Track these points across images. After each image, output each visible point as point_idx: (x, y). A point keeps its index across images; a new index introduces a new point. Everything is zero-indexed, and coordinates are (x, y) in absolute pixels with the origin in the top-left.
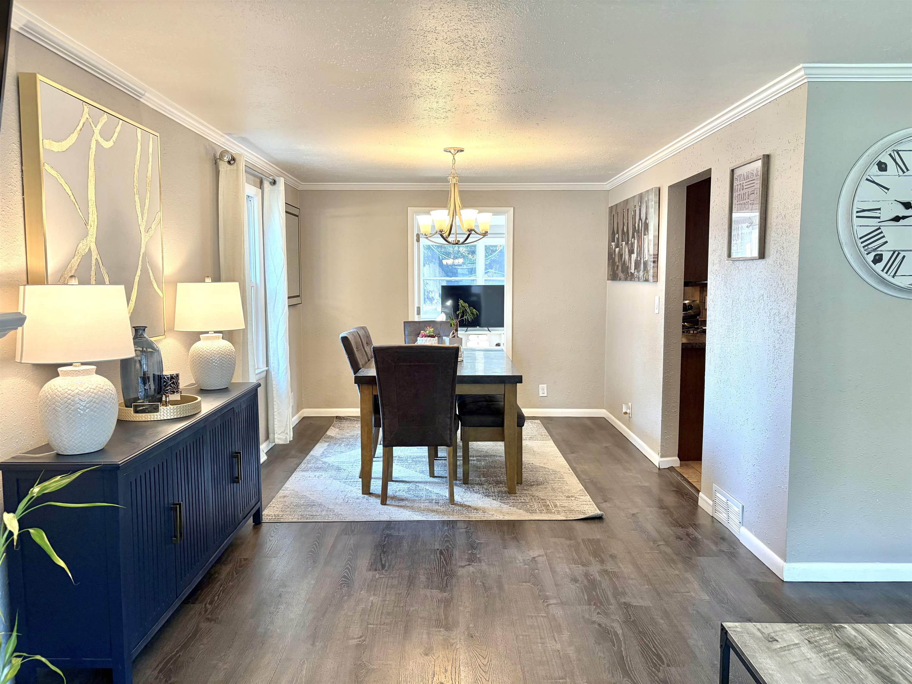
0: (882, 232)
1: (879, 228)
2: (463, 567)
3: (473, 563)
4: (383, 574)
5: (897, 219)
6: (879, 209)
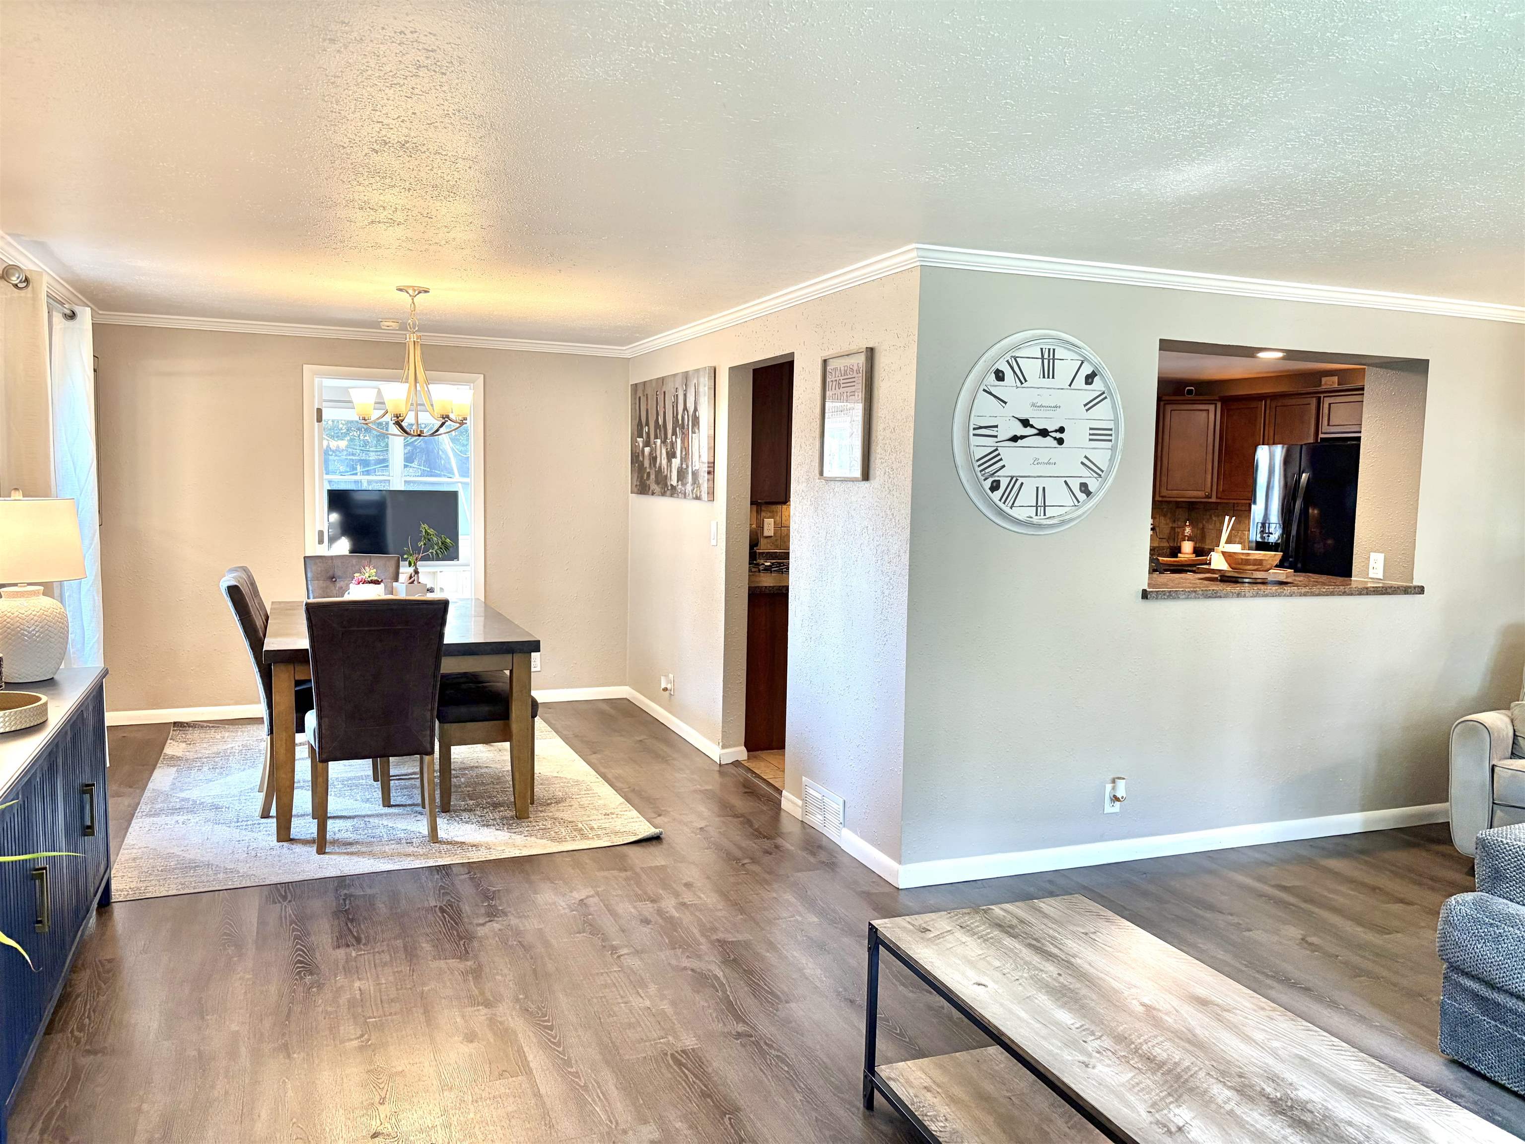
0: (999, 454)
1: (997, 450)
2: (483, 925)
3: (496, 919)
4: (361, 950)
5: (1015, 439)
6: (996, 426)
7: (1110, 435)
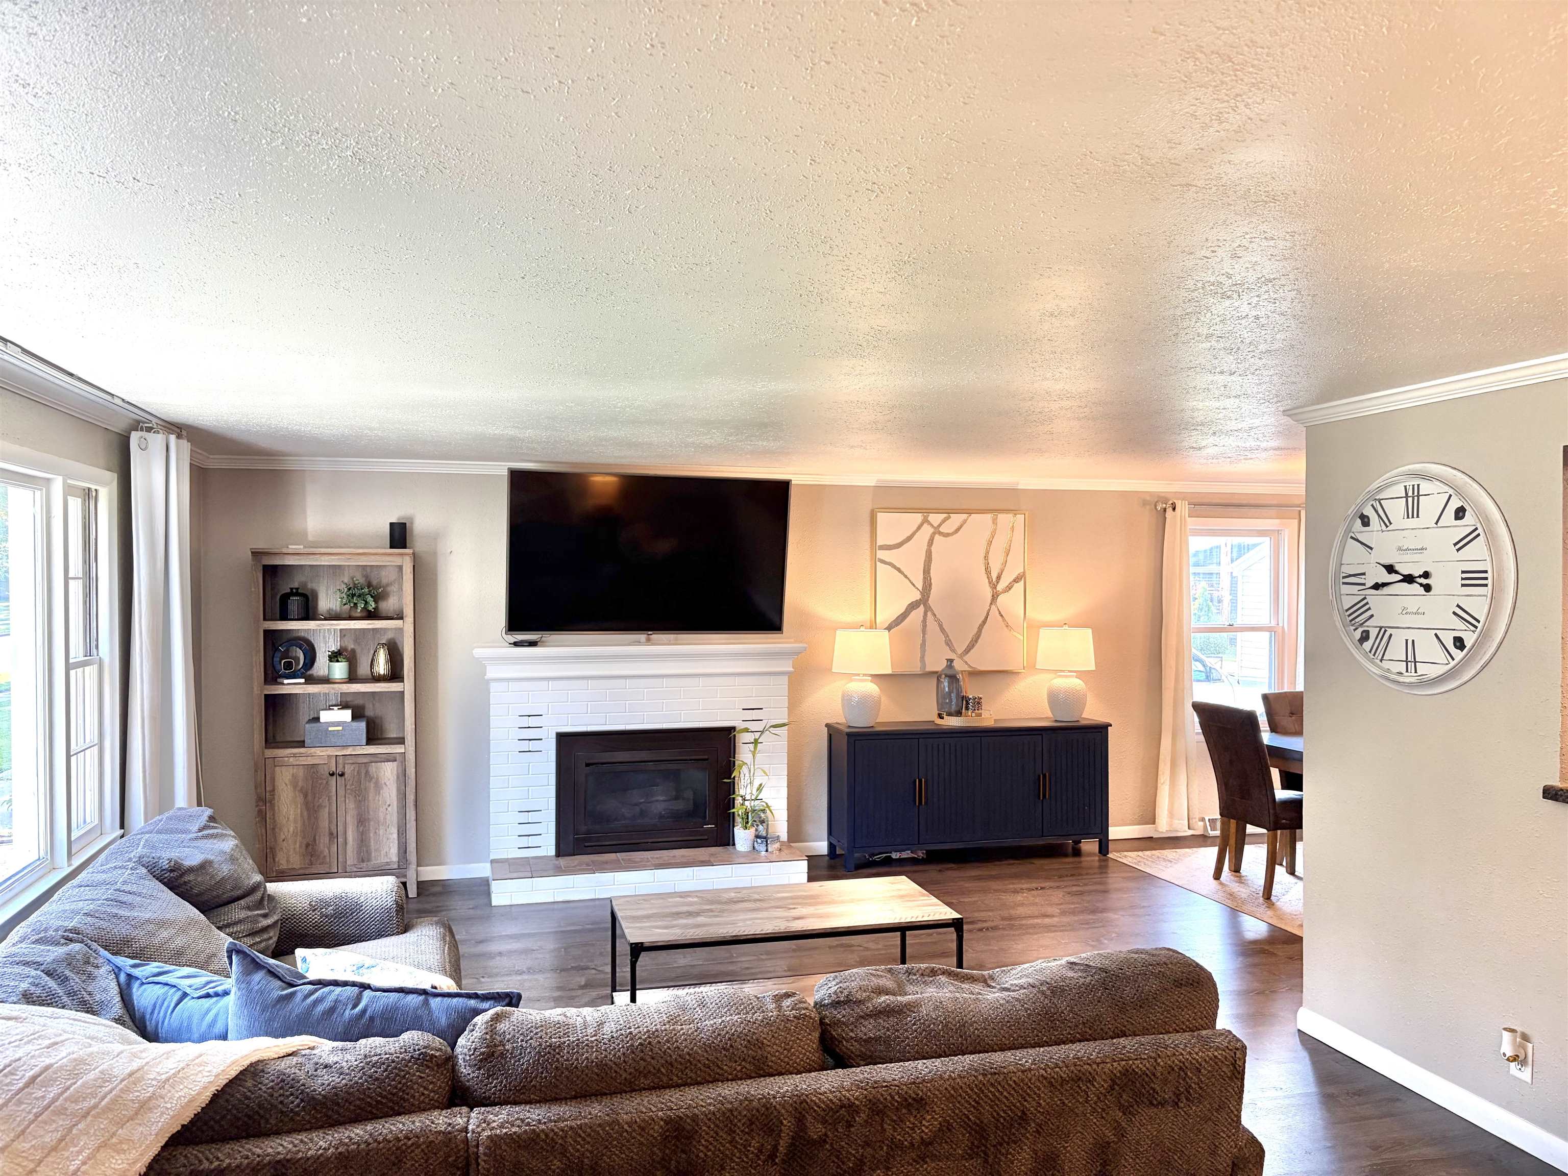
0: (1367, 603)
1: (1365, 598)
5: (1377, 586)
6: (1364, 574)
7: (1486, 579)
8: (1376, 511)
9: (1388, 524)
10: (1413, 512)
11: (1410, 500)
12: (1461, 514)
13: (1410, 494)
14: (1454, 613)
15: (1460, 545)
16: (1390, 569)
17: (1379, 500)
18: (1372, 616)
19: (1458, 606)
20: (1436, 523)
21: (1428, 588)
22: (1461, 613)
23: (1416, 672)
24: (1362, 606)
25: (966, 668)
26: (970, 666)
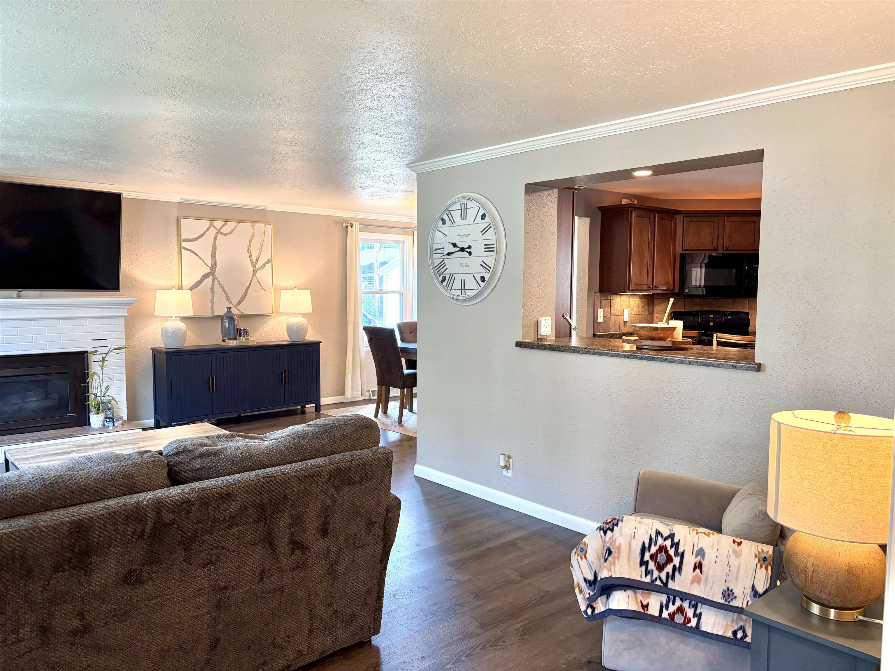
0: (445, 263)
1: (444, 260)
5: (449, 254)
6: (443, 248)
7: (494, 248)
8: (449, 217)
9: (453, 223)
10: (464, 217)
11: (463, 210)
12: (484, 217)
13: (463, 208)
14: (481, 265)
15: (484, 232)
16: (455, 245)
17: (450, 211)
18: (447, 269)
19: (483, 261)
20: (474, 222)
21: (470, 253)
22: (485, 266)
23: (465, 294)
24: (442, 264)
25: (239, 313)
26: (242, 312)
